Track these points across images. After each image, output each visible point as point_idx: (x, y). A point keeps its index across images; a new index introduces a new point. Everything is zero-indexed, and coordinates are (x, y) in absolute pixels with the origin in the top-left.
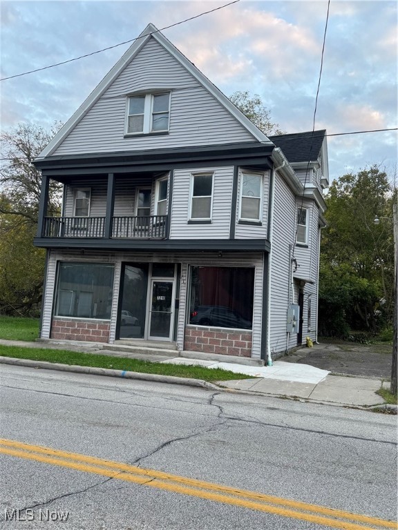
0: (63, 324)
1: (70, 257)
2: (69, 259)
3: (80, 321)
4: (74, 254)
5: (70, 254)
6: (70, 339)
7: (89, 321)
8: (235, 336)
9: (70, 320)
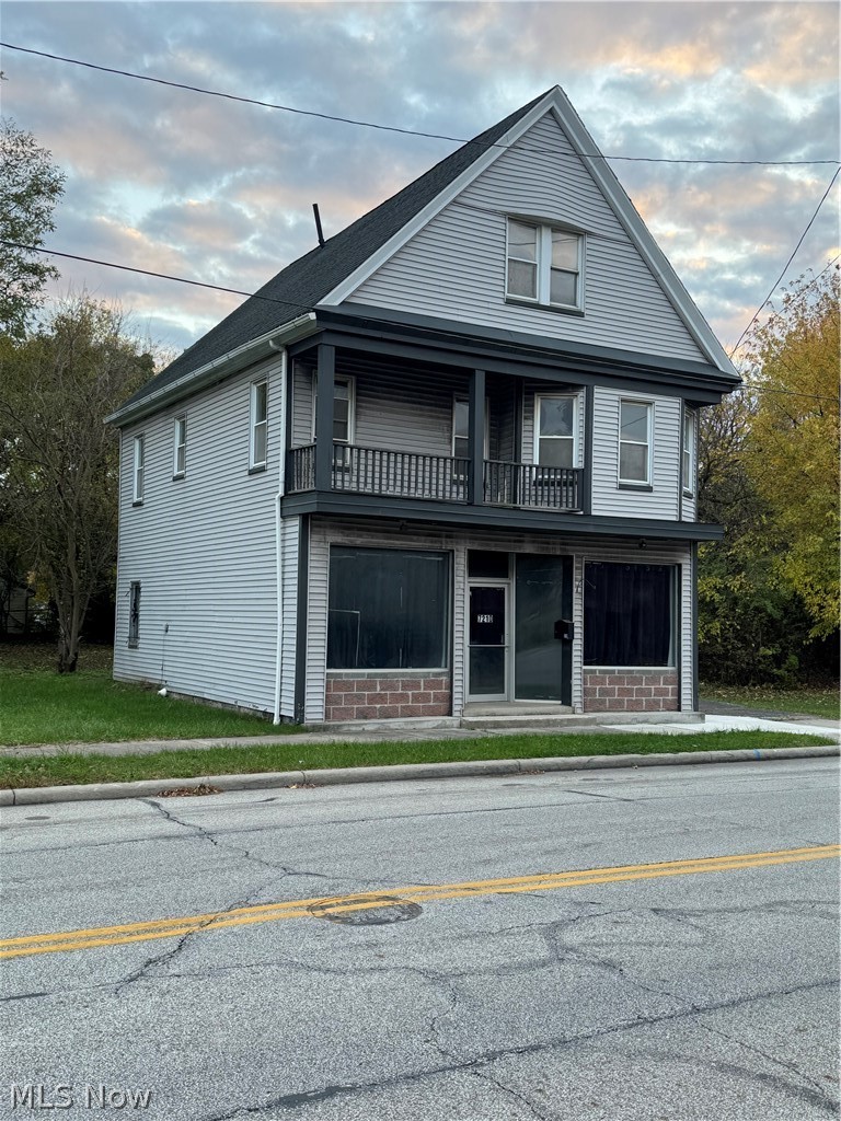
0: (348, 686)
1: (361, 536)
2: (359, 541)
3: (385, 675)
4: (369, 530)
5: (359, 529)
6: (365, 718)
7: (403, 675)
9: (363, 675)
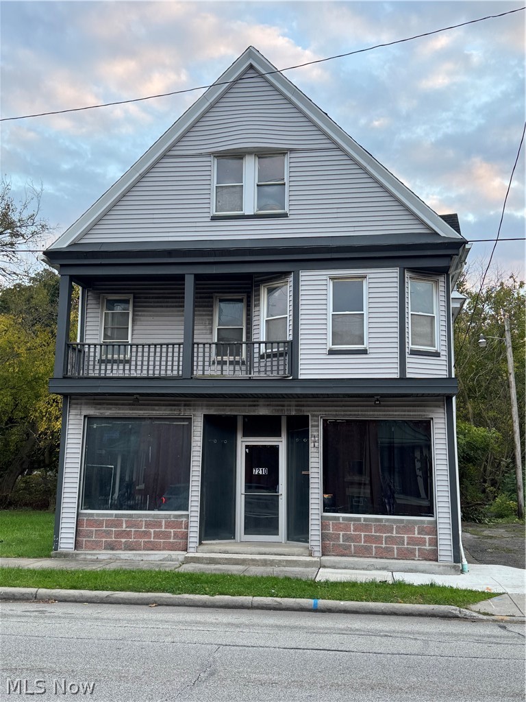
0: (100, 524)
1: (110, 409)
2: (108, 413)
3: (131, 516)
4: (117, 404)
5: (108, 404)
6: (112, 549)
7: (146, 516)
8: (408, 528)
9: (111, 515)
